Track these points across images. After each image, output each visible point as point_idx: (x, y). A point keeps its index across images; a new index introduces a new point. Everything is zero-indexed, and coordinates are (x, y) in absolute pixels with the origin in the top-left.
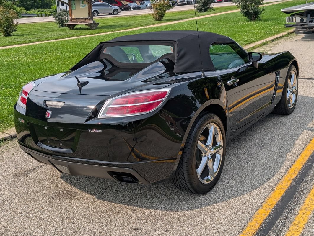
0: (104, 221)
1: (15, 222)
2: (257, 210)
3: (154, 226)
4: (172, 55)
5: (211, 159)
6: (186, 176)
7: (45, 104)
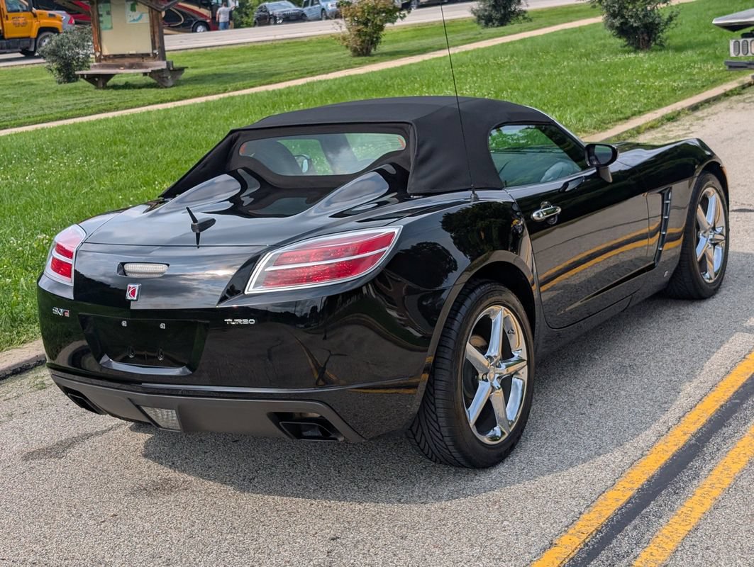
1: (57, 541)
2: (604, 492)
4: (402, 155)
5: (499, 389)
6: (442, 422)
7: (122, 271)
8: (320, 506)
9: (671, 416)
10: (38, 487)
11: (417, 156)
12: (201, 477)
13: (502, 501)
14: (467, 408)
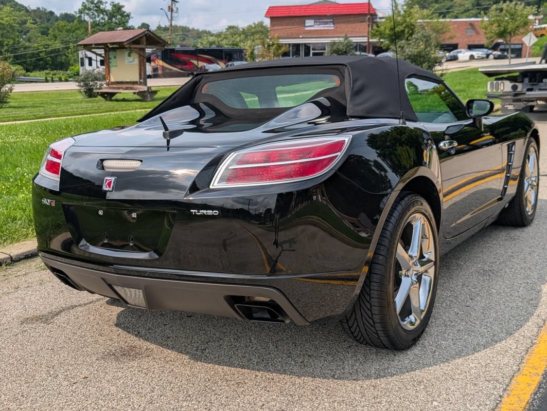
0: (213, 398)
1: (32, 401)
2: (513, 376)
3: (317, 405)
5: (417, 283)
7: (101, 167)
8: (264, 378)
10: (26, 348)
12: (161, 346)
13: (425, 381)
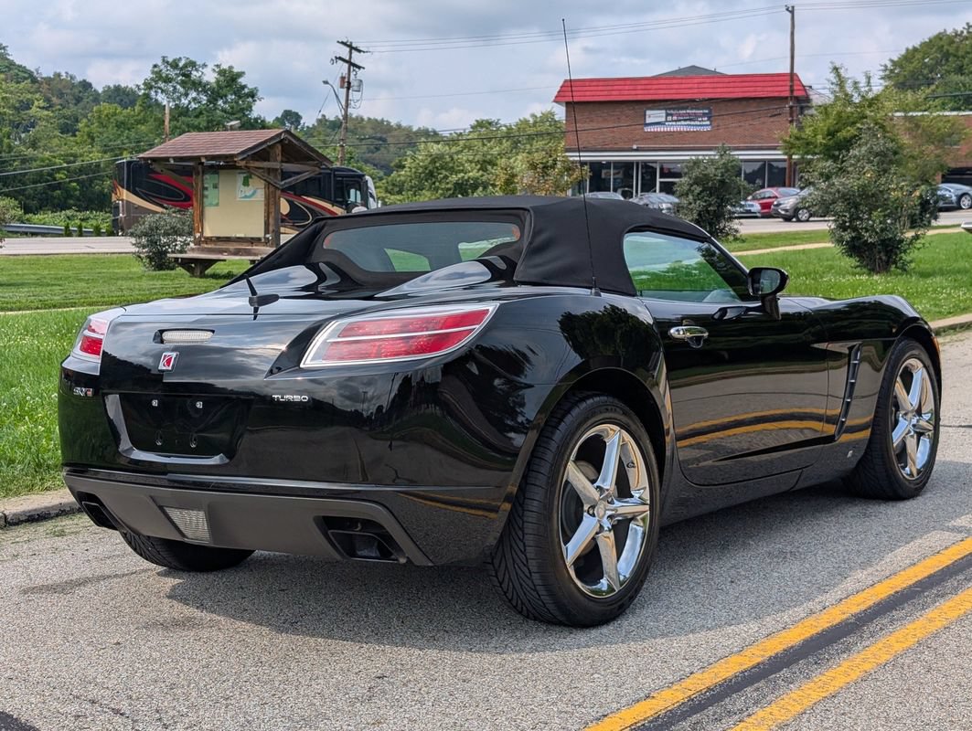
0: (294, 665)
1: (43, 662)
2: (726, 657)
3: (433, 673)
4: (515, 246)
5: (610, 531)
6: (531, 552)
7: (159, 340)
8: (371, 649)
9: (829, 598)
10: (33, 616)
11: (530, 243)
12: (233, 618)
14: (566, 543)
